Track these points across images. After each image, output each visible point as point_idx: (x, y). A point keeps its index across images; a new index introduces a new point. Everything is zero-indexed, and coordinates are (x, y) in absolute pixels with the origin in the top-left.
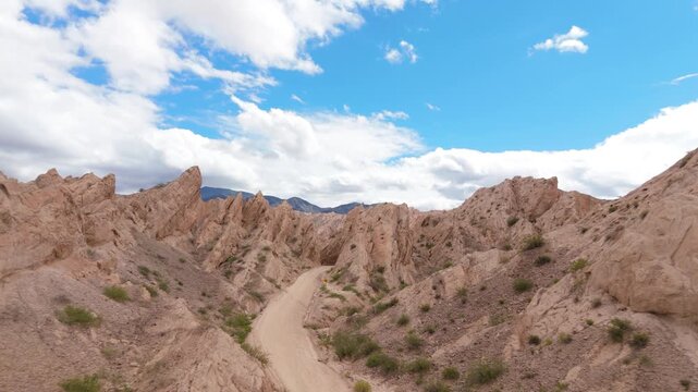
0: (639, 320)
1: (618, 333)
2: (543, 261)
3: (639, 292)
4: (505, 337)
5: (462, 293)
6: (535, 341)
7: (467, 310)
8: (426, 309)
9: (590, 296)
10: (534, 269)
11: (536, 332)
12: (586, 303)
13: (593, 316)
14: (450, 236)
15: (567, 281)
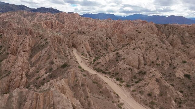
0: (131, 67)
1: (130, 69)
2: (119, 56)
3: (131, 65)
4: (117, 68)
5: (109, 61)
6: (121, 69)
7: (111, 64)
8: (105, 64)
9: (126, 64)
10: (118, 58)
11: (121, 68)
12: (126, 65)
13: (127, 66)
14: (97, 43)
15: (123, 61)
